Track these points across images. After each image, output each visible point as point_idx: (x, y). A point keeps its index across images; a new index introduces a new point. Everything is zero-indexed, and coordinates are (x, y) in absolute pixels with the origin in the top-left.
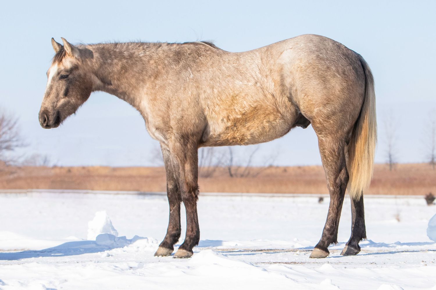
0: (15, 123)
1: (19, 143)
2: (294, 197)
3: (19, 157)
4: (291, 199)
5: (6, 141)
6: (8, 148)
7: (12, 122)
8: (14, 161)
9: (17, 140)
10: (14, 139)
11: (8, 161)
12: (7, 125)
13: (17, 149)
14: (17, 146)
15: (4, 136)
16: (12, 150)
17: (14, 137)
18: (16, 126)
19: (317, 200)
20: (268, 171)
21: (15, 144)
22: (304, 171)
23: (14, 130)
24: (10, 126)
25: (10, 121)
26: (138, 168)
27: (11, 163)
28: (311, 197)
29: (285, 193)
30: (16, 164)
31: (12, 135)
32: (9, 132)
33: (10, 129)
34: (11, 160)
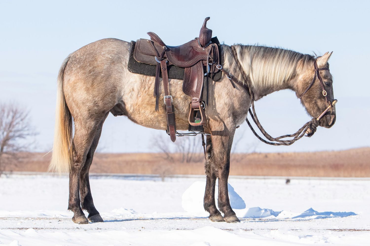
0: (27, 115)
1: (30, 132)
2: (264, 179)
3: (30, 144)
4: (263, 181)
5: (18, 131)
6: (20, 136)
7: (24, 114)
8: (26, 148)
9: (28, 130)
10: (26, 129)
11: (21, 148)
12: (20, 116)
13: (28, 137)
14: (28, 135)
15: (17, 126)
16: (24, 138)
17: (25, 127)
18: (27, 117)
19: (285, 181)
20: (252, 157)
21: (26, 133)
22: (283, 156)
23: (26, 121)
24: (23, 117)
25: (22, 113)
26: (141, 154)
27: (23, 149)
28: (280, 179)
29: (259, 175)
30: (28, 150)
31: (24, 126)
32: (21, 122)
33: (22, 120)
34: (24, 147)
